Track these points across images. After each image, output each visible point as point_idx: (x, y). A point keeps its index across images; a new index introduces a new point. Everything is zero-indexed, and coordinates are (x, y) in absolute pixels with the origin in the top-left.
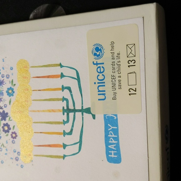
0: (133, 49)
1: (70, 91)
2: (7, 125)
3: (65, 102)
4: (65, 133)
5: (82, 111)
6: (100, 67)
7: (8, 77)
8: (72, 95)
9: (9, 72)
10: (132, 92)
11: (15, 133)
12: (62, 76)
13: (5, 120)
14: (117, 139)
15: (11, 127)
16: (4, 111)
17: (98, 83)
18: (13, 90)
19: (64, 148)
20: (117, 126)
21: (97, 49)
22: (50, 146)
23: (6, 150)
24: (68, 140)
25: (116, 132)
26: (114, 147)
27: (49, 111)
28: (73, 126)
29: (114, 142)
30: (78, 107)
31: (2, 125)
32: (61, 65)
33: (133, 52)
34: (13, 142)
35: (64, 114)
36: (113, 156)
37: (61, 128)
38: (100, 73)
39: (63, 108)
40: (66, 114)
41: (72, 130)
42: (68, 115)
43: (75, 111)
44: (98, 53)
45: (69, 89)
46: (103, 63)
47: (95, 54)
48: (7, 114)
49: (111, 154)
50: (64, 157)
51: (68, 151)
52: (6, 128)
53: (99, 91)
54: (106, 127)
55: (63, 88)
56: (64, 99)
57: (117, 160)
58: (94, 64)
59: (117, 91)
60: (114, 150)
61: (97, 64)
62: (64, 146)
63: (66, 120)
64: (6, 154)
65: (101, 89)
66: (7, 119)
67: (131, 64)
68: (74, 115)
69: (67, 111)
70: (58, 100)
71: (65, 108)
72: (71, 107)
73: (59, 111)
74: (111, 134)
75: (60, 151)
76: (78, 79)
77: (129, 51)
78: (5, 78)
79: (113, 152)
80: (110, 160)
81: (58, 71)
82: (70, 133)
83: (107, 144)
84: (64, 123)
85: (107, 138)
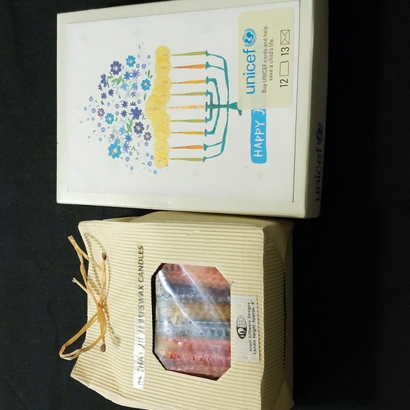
0: (287, 35)
1: (216, 84)
2: (140, 124)
3: (209, 96)
4: (206, 133)
5: (228, 106)
6: (250, 55)
7: (144, 66)
8: (217, 88)
9: (146, 61)
10: (284, 83)
11: (149, 134)
12: (207, 65)
13: (138, 118)
14: (263, 137)
15: (145, 126)
16: (137, 108)
17: (248, 74)
18: (148, 82)
19: (205, 150)
20: (265, 122)
21: (249, 35)
22: (188, 147)
23: (138, 154)
24: (209, 140)
25: (263, 129)
26: (260, 146)
27: (190, 107)
28: (216, 124)
29: (260, 140)
30: (223, 102)
31: (134, 125)
32: (207, 54)
33: (287, 39)
34: (146, 144)
35: (206, 110)
36: (258, 155)
37: (202, 127)
38: (251, 62)
39: (207, 103)
40: (209, 110)
41: (215, 129)
42: (211, 111)
43: (219, 106)
44: (249, 40)
45: (214, 81)
46: (254, 51)
47: (246, 41)
48: (141, 110)
49: (256, 153)
50: (205, 158)
51: (208, 153)
52: (139, 129)
53: (248, 83)
54: (253, 124)
55: (208, 80)
56: (208, 93)
57: (263, 160)
58: (245, 52)
59: (268, 82)
60: (260, 149)
61: (248, 52)
62: (205, 147)
63: (208, 118)
64: (137, 159)
65: (250, 80)
66: (141, 117)
67: (285, 52)
68: (219, 112)
69: (211, 106)
70: (201, 94)
71: (209, 104)
72: (215, 102)
73: (202, 107)
74: (258, 132)
75: (201, 153)
76: (226, 70)
77: (283, 37)
78: (141, 68)
79: (258, 151)
80: (255, 160)
81: (202, 60)
82: (213, 132)
83: (253, 142)
84: (207, 120)
85: (253, 137)
